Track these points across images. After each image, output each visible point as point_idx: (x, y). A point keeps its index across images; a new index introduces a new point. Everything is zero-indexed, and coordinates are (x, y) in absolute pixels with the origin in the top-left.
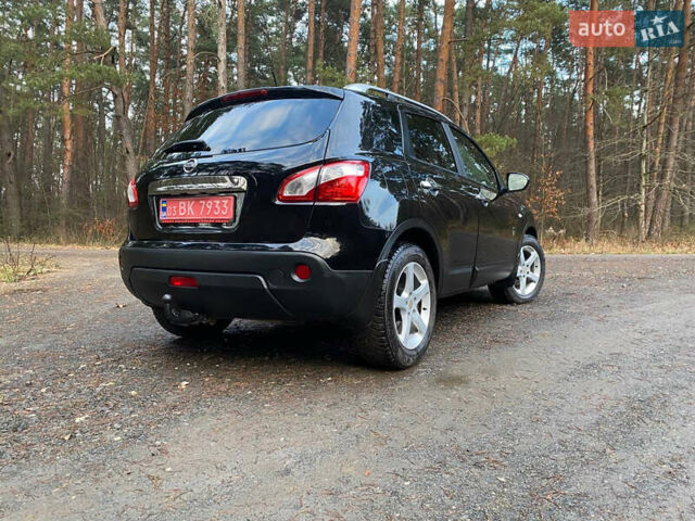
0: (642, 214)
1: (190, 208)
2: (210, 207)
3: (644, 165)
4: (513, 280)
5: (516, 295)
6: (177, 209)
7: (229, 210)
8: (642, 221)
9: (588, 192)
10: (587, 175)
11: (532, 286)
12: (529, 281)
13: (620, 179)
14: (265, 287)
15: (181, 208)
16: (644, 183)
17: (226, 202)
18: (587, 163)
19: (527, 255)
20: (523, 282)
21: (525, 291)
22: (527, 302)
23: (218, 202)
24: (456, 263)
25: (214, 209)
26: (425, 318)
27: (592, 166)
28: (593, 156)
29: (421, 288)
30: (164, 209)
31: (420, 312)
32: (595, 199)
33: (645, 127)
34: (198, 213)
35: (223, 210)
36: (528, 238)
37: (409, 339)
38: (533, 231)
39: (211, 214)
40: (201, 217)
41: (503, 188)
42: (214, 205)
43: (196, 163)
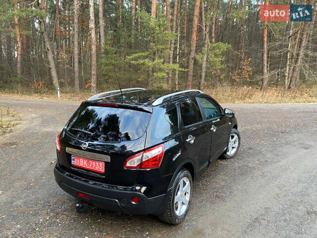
0: (287, 78)
1: (85, 163)
2: (94, 165)
3: (289, 55)
4: (227, 150)
5: (228, 155)
6: (80, 161)
7: (102, 169)
8: (286, 81)
9: (263, 67)
10: (263, 60)
11: (235, 150)
12: (233, 148)
13: (277, 62)
14: (119, 205)
16: (288, 63)
17: (101, 164)
18: (263, 54)
19: (233, 137)
20: (230, 149)
21: (231, 152)
22: (232, 157)
23: (98, 163)
25: (96, 166)
27: (265, 56)
28: (266, 51)
31: (185, 194)
32: (266, 71)
33: (290, 37)
34: (89, 165)
35: (100, 167)
36: (234, 130)
37: (181, 211)
38: (236, 127)
39: (95, 168)
40: (90, 167)
41: (223, 114)
42: (96, 164)
43: (87, 145)
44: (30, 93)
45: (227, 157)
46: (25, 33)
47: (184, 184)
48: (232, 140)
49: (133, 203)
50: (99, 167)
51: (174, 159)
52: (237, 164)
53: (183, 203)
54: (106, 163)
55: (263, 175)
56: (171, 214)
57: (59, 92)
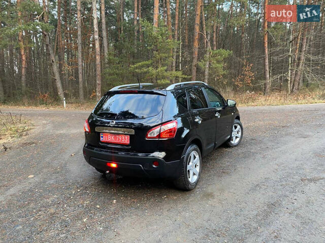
0: (289, 82)
1: (112, 138)
3: (290, 59)
4: (231, 139)
5: (232, 144)
6: (108, 138)
7: (128, 141)
8: (289, 85)
9: (265, 72)
11: (238, 139)
12: (237, 137)
13: (279, 67)
14: (143, 168)
16: (290, 68)
17: (126, 137)
18: (264, 59)
19: (236, 127)
20: (234, 138)
21: (235, 141)
22: (235, 146)
24: (208, 144)
26: (198, 169)
28: (267, 56)
29: (196, 159)
30: (102, 137)
31: (196, 167)
32: (268, 76)
33: (291, 42)
35: (126, 140)
36: (236, 121)
37: (193, 179)
38: (238, 118)
39: (121, 141)
40: (117, 141)
42: (122, 138)
43: (115, 123)
45: (232, 146)
47: (195, 157)
48: (235, 130)
49: (154, 166)
51: (183, 136)
52: (240, 150)
53: (194, 174)
54: (131, 136)
55: (264, 157)
56: (184, 179)
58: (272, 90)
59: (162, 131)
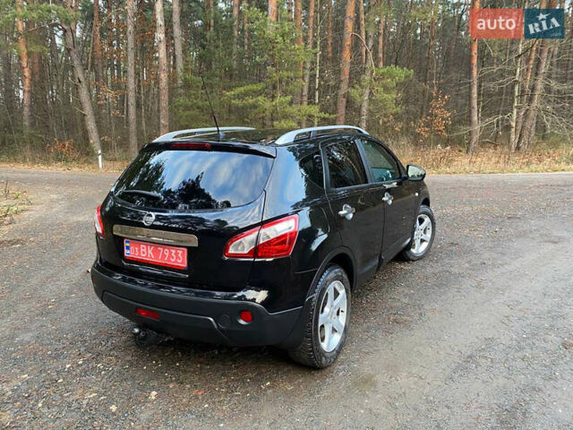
0: (513, 130)
1: (150, 252)
2: (167, 254)
3: (516, 88)
4: (411, 245)
5: (412, 254)
6: (139, 250)
7: (183, 260)
8: (513, 137)
9: (470, 112)
10: (470, 99)
11: (425, 245)
12: (422, 241)
13: (496, 102)
14: (216, 326)
15: (142, 250)
16: (516, 104)
17: (180, 252)
18: (470, 88)
19: (421, 221)
20: (417, 242)
21: (418, 249)
23: (174, 251)
25: (170, 256)
26: (342, 319)
27: (475, 90)
28: (476, 82)
29: (339, 297)
30: (128, 248)
31: (338, 314)
32: (475, 118)
33: (519, 56)
34: (156, 257)
35: (179, 258)
36: (423, 208)
37: (330, 342)
38: (427, 202)
39: (169, 260)
40: (159, 260)
41: (404, 175)
42: (171, 253)
43: (154, 217)
44: (47, 162)
45: (411, 257)
46: (36, 49)
47: (336, 294)
48: (421, 227)
49: (242, 322)
50: (177, 257)
52: (429, 269)
53: (334, 330)
54: (190, 249)
55: (479, 287)
56: (312, 347)
57: (100, 157)
58: (482, 144)
59: (261, 242)
